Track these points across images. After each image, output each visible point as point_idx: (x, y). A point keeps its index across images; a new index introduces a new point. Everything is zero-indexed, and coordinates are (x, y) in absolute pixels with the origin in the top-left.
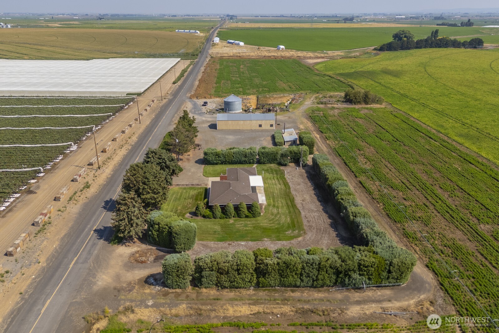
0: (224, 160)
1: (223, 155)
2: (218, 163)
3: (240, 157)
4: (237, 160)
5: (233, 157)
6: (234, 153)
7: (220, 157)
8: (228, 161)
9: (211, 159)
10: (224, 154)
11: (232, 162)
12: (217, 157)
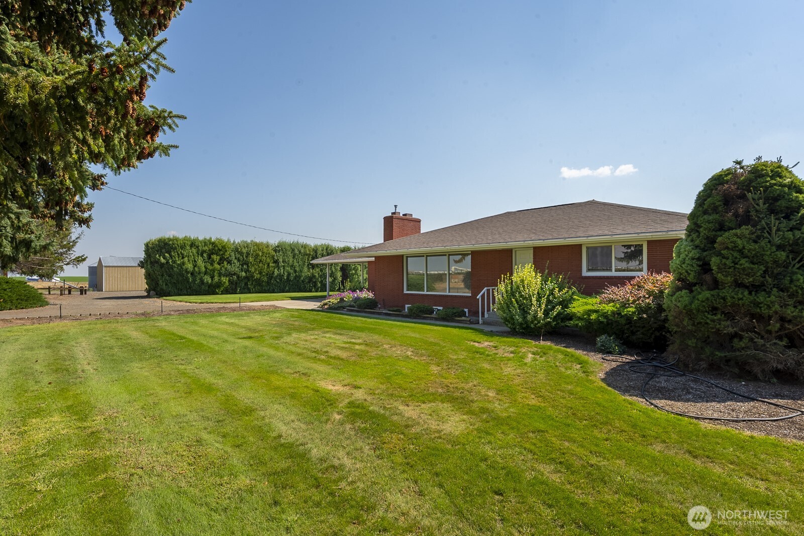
0: (244, 274)
1: (241, 253)
2: (219, 285)
3: (296, 264)
4: (289, 274)
5: (276, 262)
6: (275, 251)
7: (229, 262)
8: (257, 276)
9: (190, 266)
10: (244, 251)
11: (268, 283)
12: (215, 258)
